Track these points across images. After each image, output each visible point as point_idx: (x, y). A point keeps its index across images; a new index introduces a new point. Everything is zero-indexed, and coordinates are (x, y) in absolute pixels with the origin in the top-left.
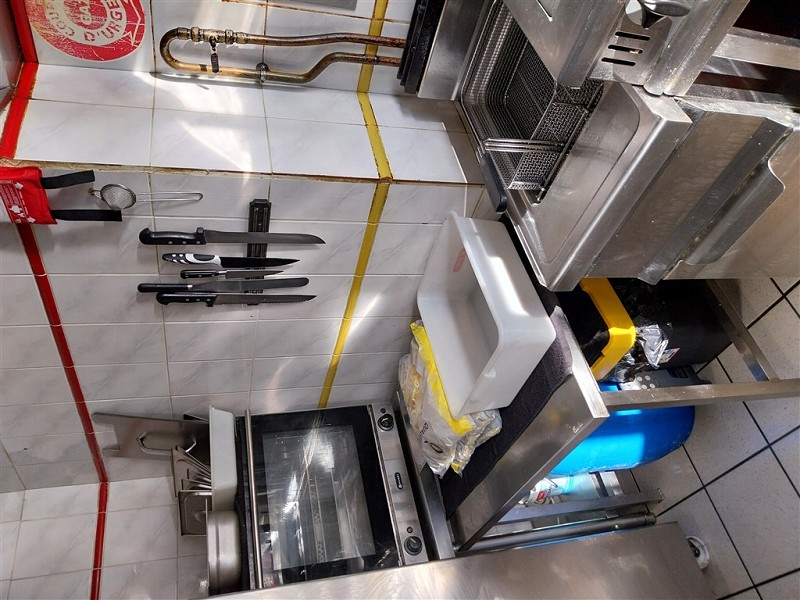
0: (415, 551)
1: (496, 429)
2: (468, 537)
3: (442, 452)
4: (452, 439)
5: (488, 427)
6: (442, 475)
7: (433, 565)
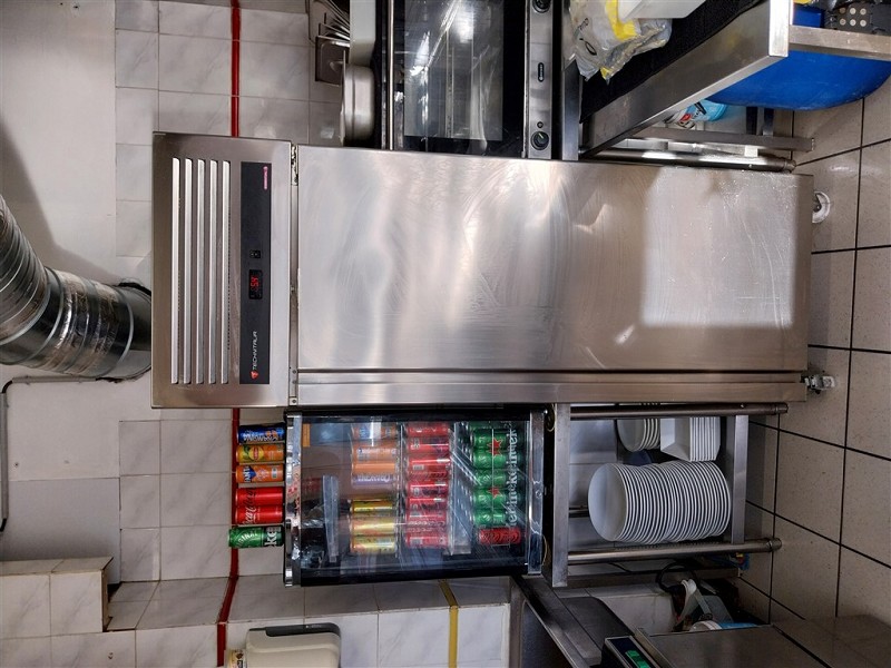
0: (541, 146)
1: (662, 42)
2: (596, 144)
3: (594, 54)
4: (610, 44)
5: (654, 37)
6: (588, 78)
7: (555, 163)
